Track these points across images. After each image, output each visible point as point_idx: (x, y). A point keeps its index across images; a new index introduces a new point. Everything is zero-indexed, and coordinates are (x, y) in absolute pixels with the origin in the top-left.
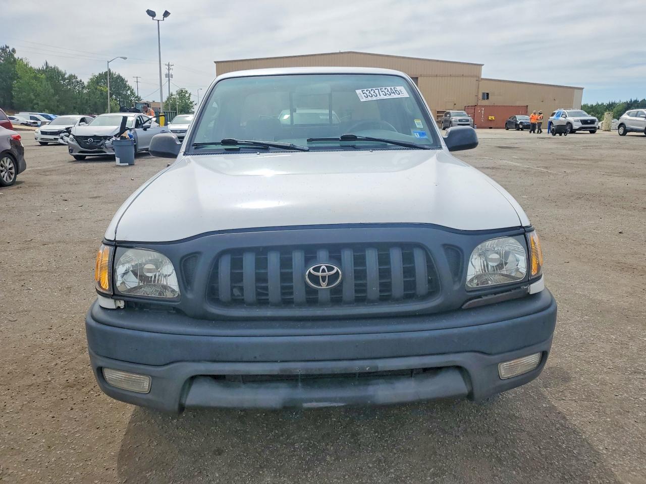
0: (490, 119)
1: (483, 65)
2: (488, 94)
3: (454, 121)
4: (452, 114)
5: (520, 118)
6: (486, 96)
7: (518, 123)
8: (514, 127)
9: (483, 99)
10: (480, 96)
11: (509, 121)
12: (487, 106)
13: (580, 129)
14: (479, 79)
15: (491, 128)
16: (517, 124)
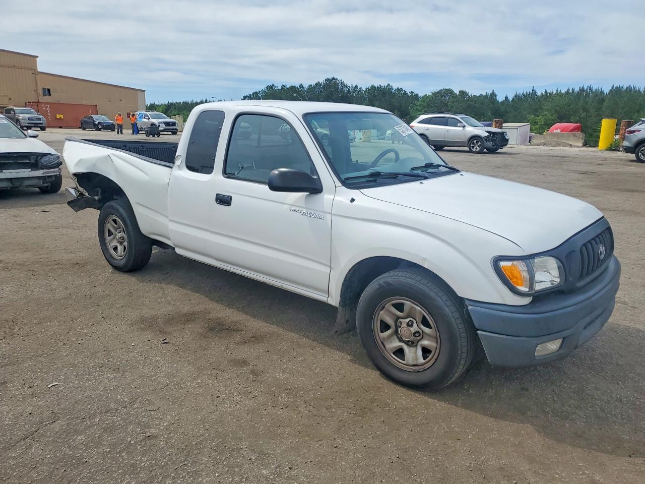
0: (58, 117)
1: (37, 57)
2: (49, 90)
3: (22, 119)
4: (16, 111)
5: (98, 119)
6: (48, 92)
7: (97, 123)
8: (92, 126)
9: (44, 95)
10: (41, 92)
11: (85, 121)
12: (52, 103)
13: (164, 130)
14: (36, 73)
15: (61, 127)
16: (95, 124)
